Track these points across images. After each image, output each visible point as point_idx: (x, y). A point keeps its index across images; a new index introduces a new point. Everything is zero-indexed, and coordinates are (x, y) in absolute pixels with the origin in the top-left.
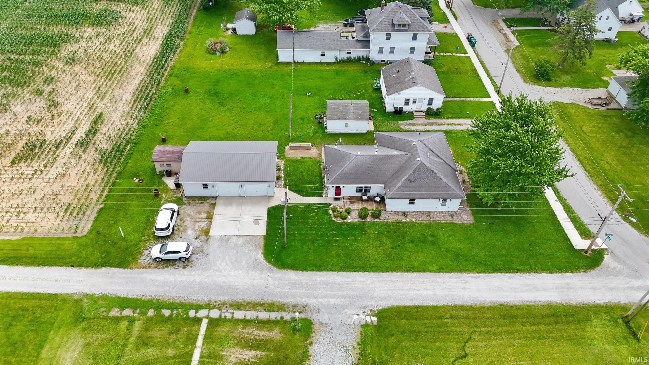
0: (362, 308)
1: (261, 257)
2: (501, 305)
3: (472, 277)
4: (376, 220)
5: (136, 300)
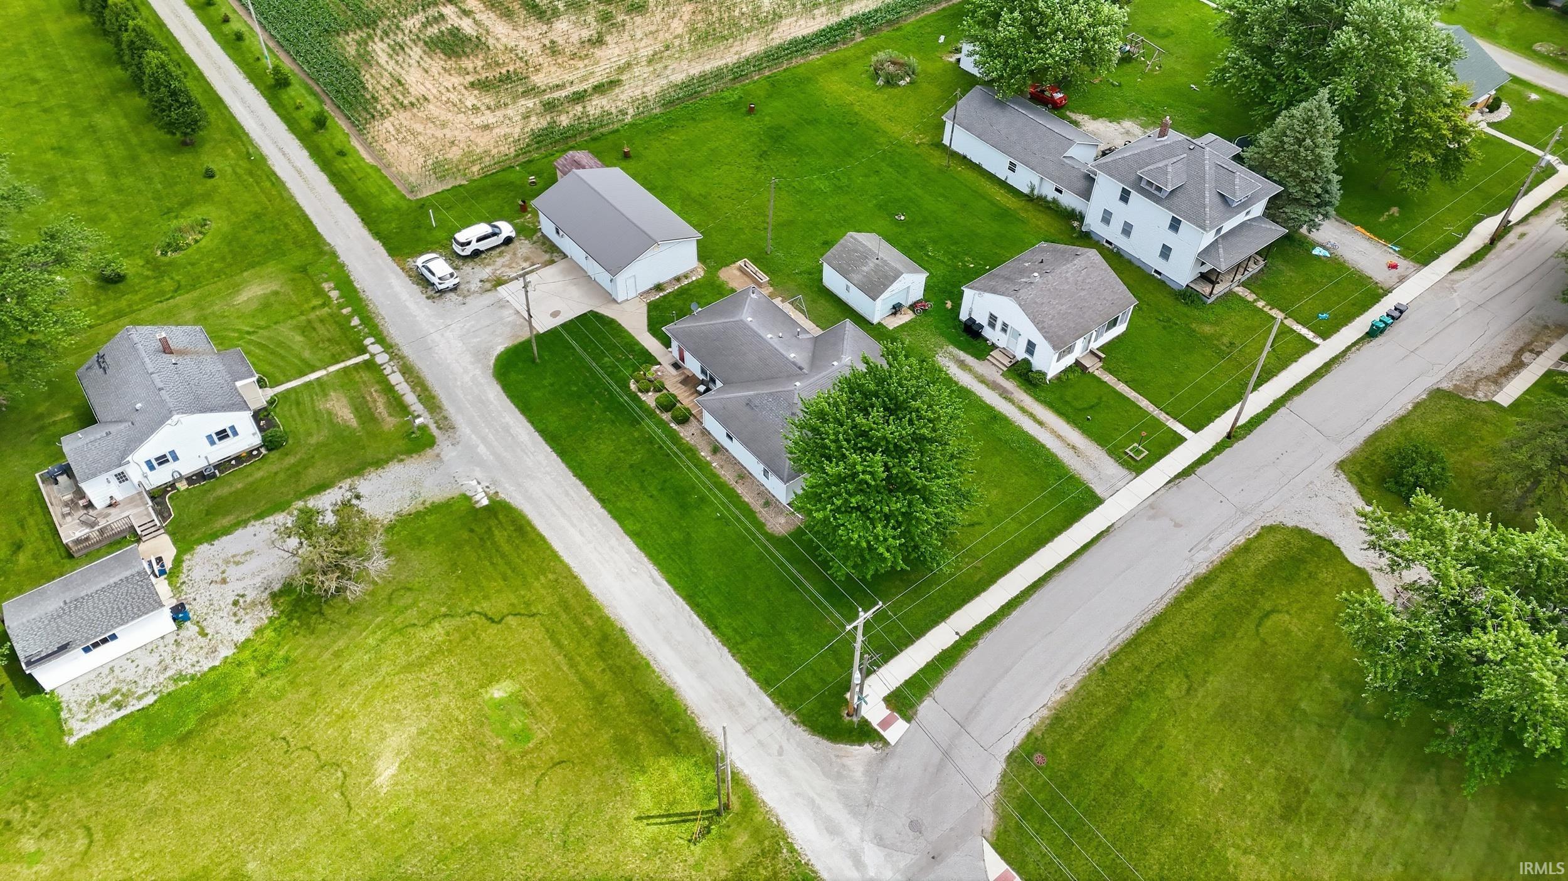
0: (494, 482)
1: (500, 349)
3: (651, 576)
4: (672, 425)
5: (355, 290)
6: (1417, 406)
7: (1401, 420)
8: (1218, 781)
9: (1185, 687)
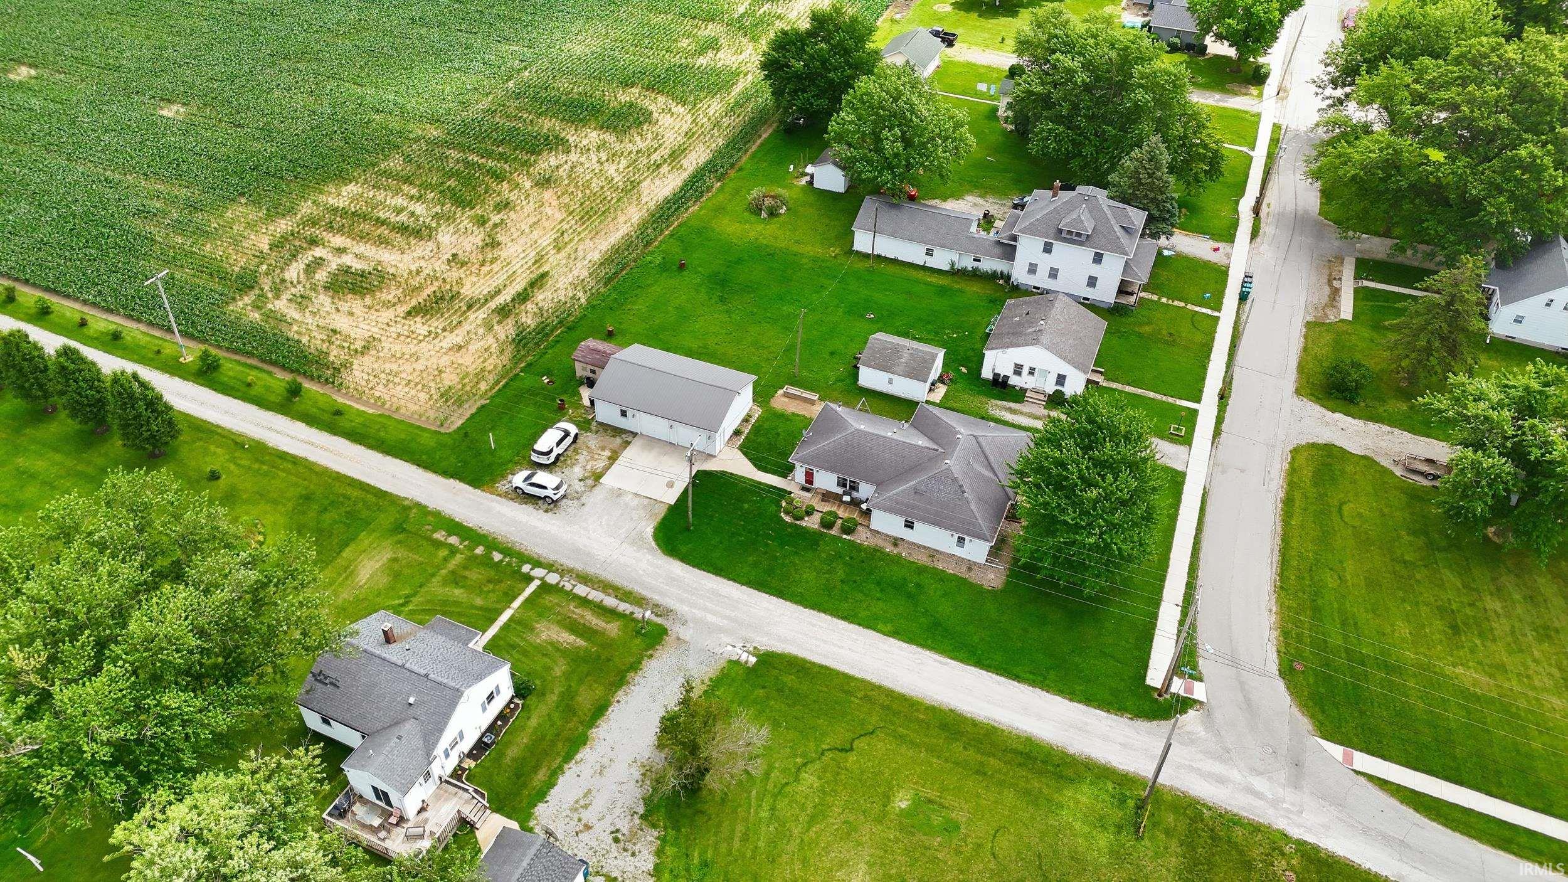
0: (745, 640)
1: (650, 530)
2: (951, 710)
3: (935, 660)
4: (844, 536)
5: (470, 529)
6: (1305, 337)
7: (1305, 349)
8: (1403, 630)
9: (1336, 577)
